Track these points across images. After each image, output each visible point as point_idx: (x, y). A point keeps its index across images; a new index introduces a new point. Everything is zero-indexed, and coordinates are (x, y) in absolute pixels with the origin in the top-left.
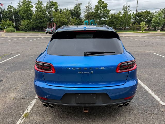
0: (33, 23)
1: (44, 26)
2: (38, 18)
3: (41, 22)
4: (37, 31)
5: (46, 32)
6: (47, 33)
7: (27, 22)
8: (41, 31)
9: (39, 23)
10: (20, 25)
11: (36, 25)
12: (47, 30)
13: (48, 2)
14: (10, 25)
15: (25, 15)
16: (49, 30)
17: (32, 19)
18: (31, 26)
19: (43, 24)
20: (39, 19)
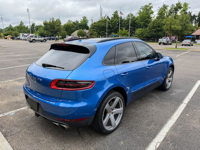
0: (149, 31)
1: (160, 35)
2: (155, 25)
3: (158, 31)
4: (152, 40)
5: (159, 42)
6: (160, 44)
7: (142, 30)
8: (156, 41)
9: (155, 32)
10: (134, 34)
11: (151, 34)
12: (160, 40)
13: (173, 5)
14: (125, 34)
15: (142, 23)
16: (164, 40)
17: (149, 27)
18: (144, 36)
19: (160, 33)
20: (156, 27)
